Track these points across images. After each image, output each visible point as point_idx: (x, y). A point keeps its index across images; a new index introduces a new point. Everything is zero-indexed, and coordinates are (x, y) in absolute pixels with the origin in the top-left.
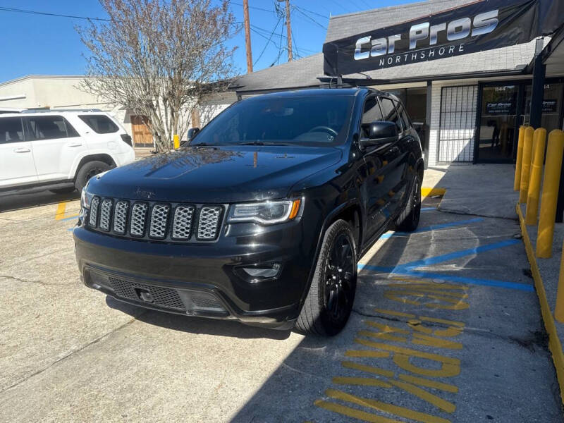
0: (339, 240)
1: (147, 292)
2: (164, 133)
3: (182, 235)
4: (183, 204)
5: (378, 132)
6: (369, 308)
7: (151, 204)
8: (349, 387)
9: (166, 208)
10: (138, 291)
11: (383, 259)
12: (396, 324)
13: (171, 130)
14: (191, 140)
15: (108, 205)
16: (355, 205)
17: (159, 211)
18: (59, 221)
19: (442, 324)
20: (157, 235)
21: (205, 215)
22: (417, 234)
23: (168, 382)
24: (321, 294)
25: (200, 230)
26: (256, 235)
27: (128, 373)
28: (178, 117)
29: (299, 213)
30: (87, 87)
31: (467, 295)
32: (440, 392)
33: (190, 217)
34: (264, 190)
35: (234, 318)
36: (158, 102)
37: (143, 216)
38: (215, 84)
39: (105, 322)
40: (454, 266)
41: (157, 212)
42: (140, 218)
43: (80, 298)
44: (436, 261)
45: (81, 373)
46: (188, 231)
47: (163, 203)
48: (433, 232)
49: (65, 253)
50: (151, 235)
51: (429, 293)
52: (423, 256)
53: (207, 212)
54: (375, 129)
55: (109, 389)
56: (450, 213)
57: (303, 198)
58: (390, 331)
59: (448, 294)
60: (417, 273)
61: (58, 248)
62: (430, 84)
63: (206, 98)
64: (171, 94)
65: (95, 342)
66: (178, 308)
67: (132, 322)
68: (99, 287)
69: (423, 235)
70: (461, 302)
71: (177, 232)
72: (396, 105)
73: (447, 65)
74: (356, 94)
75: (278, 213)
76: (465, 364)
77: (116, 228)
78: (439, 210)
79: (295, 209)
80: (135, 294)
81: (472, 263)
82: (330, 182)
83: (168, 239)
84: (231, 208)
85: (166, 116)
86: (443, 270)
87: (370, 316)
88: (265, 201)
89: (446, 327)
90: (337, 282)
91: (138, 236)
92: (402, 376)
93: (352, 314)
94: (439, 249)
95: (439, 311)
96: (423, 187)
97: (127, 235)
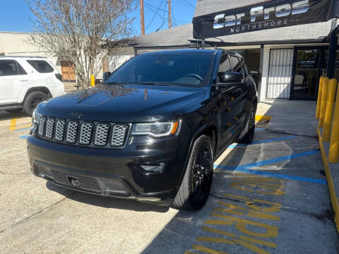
0: (203, 148)
1: (76, 179)
2: (84, 73)
3: (101, 143)
4: (102, 122)
5: (228, 78)
6: (220, 193)
7: (81, 122)
8: (207, 243)
9: (91, 125)
10: (70, 179)
11: (230, 162)
12: (238, 203)
13: (89, 72)
14: (106, 80)
15: (52, 122)
16: (213, 126)
17: (85, 127)
18: (12, 131)
19: (266, 204)
20: (84, 143)
21: (116, 130)
22: (252, 145)
24: (190, 183)
25: (113, 140)
26: (148, 144)
27: (62, 233)
28: (94, 63)
29: (178, 130)
30: (33, 41)
31: (283, 185)
32: (265, 247)
33: (106, 131)
34: (155, 115)
35: (134, 198)
36: (80, 52)
37: (75, 130)
38: (120, 41)
39: (46, 199)
40: (275, 167)
42: (73, 131)
44: (264, 163)
45: (30, 232)
46: (105, 140)
47: (88, 121)
48: (262, 144)
50: (80, 142)
51: (259, 184)
52: (256, 160)
53: (117, 128)
55: (50, 243)
56: (274, 132)
57: (181, 121)
58: (233, 208)
59: (272, 185)
60: (252, 171)
61: (12, 150)
62: (262, 46)
63: (113, 51)
64: (90, 48)
65: (40, 212)
66: (97, 191)
67: (64, 199)
68: (43, 176)
69: (256, 146)
70: (279, 190)
71: (98, 141)
72: (240, 61)
75: (164, 130)
76: (280, 230)
77: (56, 137)
78: (267, 130)
79: (175, 127)
80: (68, 180)
81: (287, 165)
82: (197, 111)
83: (92, 145)
84: (134, 126)
85: (86, 62)
86: (268, 169)
87: (221, 198)
88: (155, 122)
89: (270, 206)
90: (200, 175)
91: (72, 143)
92: (241, 237)
93: (209, 197)
94: (266, 156)
95: (266, 195)
96: (256, 115)
97: (64, 142)
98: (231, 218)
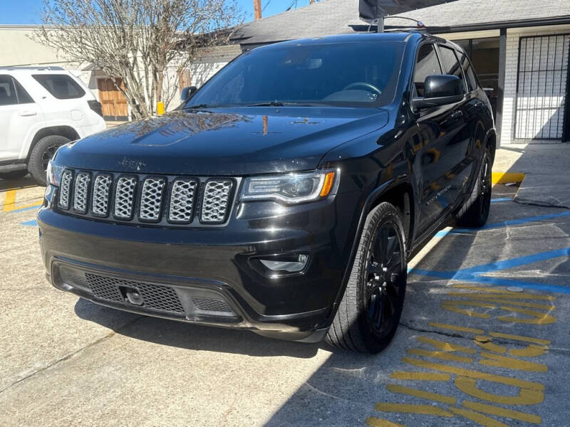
0: (384, 229)
1: (136, 291)
2: (144, 100)
3: (182, 217)
4: (183, 176)
5: (436, 89)
6: (422, 322)
7: (141, 177)
8: (398, 415)
9: (161, 183)
10: (124, 291)
11: (440, 262)
12: (459, 341)
13: (153, 96)
14: (187, 102)
15: (84, 180)
16: (405, 183)
17: (151, 187)
18: (8, 213)
19: (518, 341)
20: (149, 218)
21: (211, 191)
22: (485, 231)
23: (161, 407)
24: (360, 296)
25: (204, 211)
26: (275, 217)
27: (110, 396)
28: (161, 79)
29: (333, 190)
30: (43, 38)
31: (553, 307)
32: (518, 423)
33: (192, 193)
34: (287, 160)
35: (249, 325)
36: (135, 59)
37: (131, 193)
38: (212, 34)
39: (76, 336)
40: (538, 272)
41: (148, 188)
42: (126, 195)
43: (42, 306)
44: (512, 264)
45: (49, 395)
46: (189, 211)
47: (155, 175)
48: (508, 230)
49: (20, 253)
50: (141, 216)
51: (503, 304)
52: (495, 259)
53: (213, 188)
54: (432, 85)
55: (86, 414)
56: (530, 204)
57: (339, 170)
58: (451, 350)
59: (528, 305)
60: (487, 279)
61: (9, 247)
62: (503, 32)
63: (200, 53)
64: (154, 48)
65: (65, 359)
66: (176, 312)
67: (112, 335)
68: (71, 287)
69: (494, 232)
70: (546, 316)
71: (175, 214)
72: (460, 59)
73: (527, 8)
74: (406, 40)
75: (305, 189)
76: (550, 390)
77: (95, 209)
78: (516, 201)
79: (328, 184)
80: (120, 294)
81: (561, 269)
82: (371, 156)
83: (164, 222)
84: (245, 181)
85: (147, 78)
86: (521, 276)
87: (423, 331)
88: (288, 173)
89: (525, 345)
90: (380, 283)
91: (125, 219)
92: (466, 403)
93: (399, 328)
94: (516, 250)
95: (516, 325)
96: (494, 169)
97: (111, 218)
98: (445, 368)
